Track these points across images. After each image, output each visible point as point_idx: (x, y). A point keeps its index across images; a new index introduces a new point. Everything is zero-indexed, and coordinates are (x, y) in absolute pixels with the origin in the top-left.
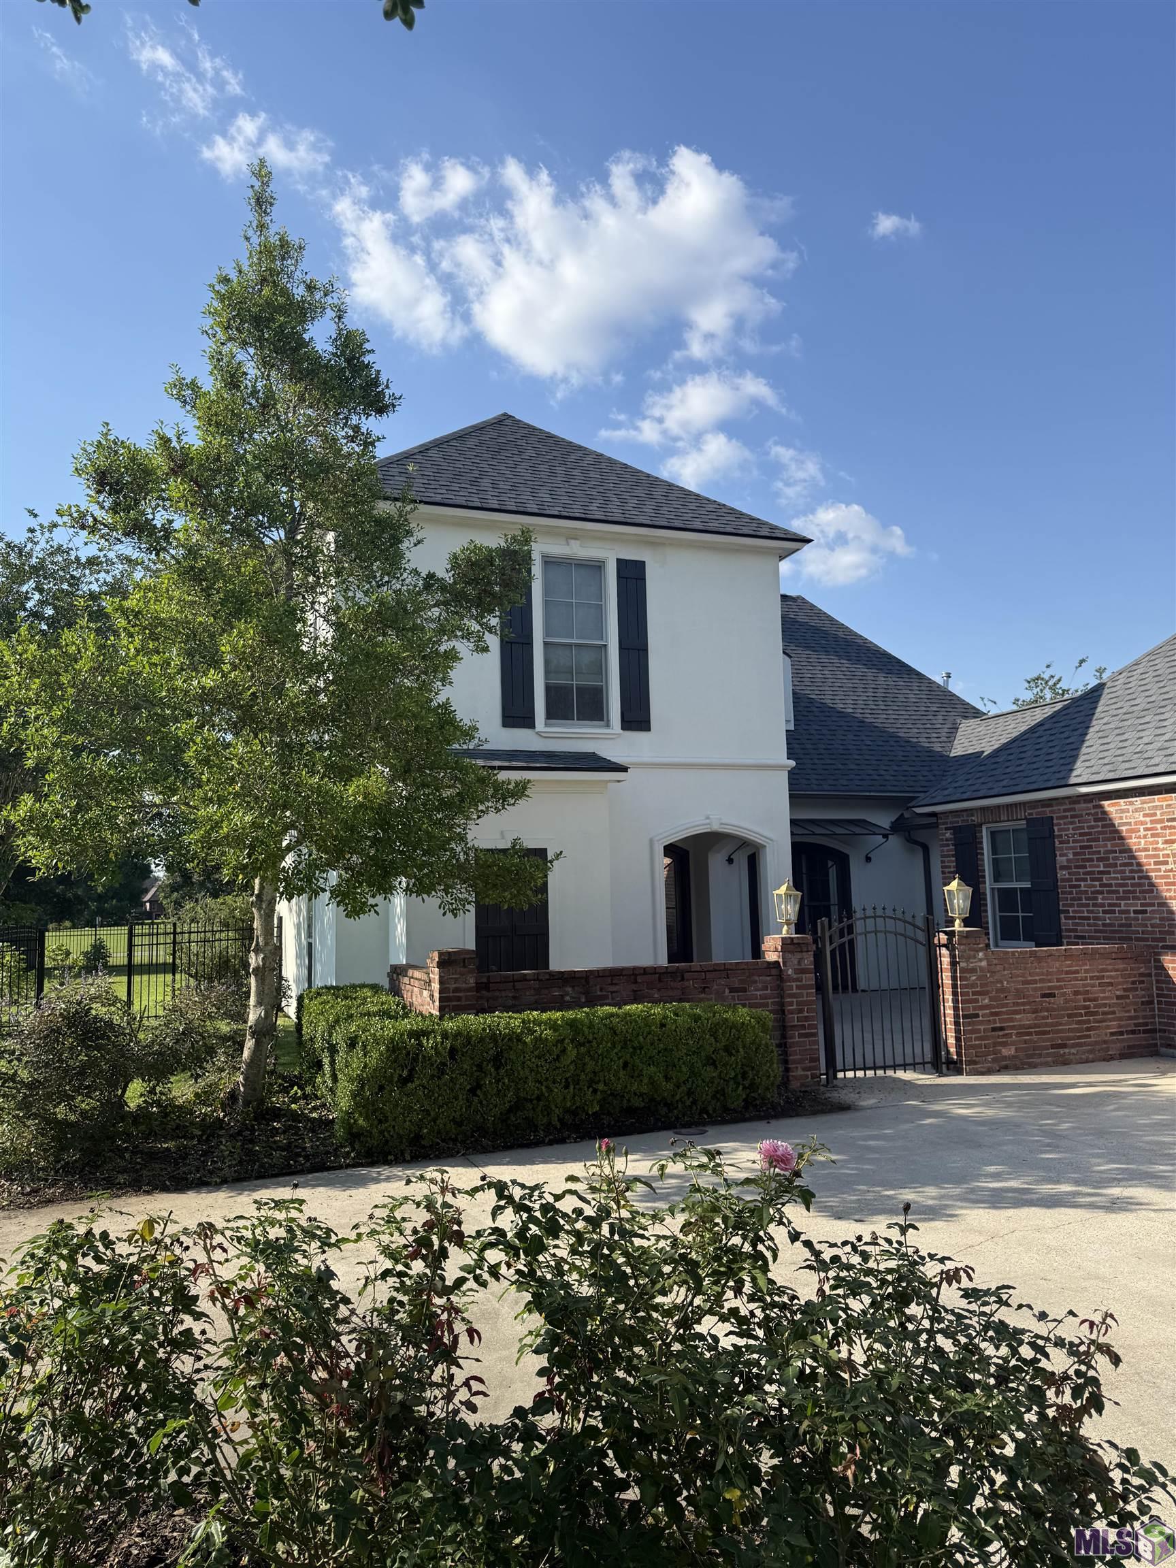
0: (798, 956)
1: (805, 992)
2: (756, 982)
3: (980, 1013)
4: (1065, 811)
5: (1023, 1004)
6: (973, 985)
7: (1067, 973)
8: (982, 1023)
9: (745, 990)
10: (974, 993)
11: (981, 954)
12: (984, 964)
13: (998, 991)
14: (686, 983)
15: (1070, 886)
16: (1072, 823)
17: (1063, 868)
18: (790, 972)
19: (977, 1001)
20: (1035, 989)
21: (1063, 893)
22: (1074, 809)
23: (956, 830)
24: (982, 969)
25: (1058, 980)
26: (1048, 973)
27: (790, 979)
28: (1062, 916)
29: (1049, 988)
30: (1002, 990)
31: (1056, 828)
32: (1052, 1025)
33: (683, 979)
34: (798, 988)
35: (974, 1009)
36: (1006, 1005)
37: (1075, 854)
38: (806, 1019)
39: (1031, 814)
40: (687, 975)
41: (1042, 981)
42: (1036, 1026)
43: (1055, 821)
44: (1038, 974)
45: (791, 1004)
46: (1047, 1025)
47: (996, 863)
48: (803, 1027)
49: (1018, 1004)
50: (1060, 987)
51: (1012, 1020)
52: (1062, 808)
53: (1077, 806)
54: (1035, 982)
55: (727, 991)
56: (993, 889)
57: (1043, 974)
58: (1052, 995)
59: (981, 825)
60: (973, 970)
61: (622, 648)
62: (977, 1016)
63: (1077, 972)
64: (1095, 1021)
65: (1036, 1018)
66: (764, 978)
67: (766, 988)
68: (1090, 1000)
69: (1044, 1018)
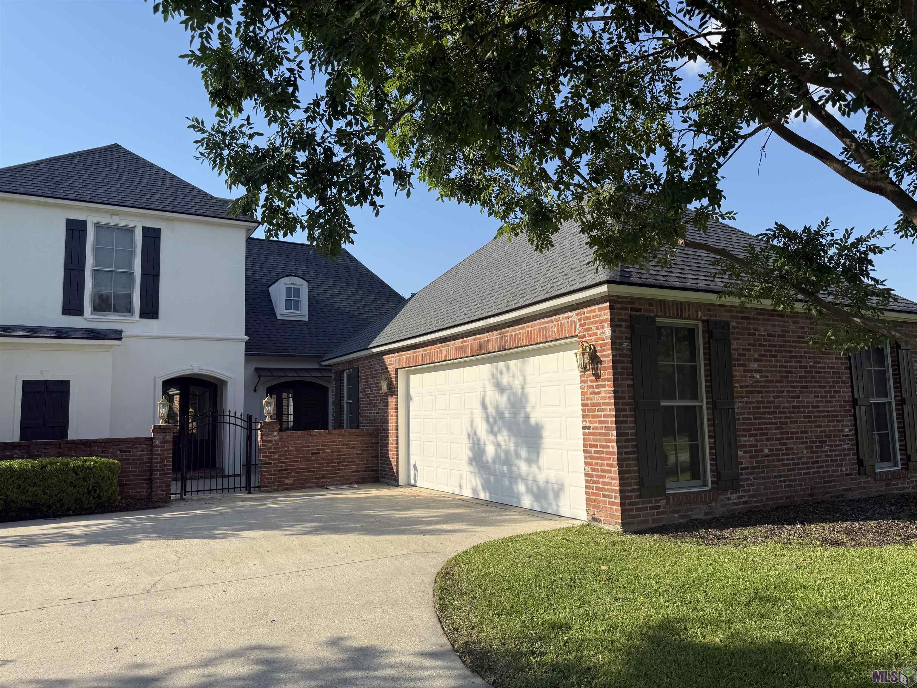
0: (164, 434)
1: (166, 452)
2: (137, 448)
3: (273, 462)
5: (300, 457)
6: (269, 449)
7: (328, 442)
8: (273, 467)
9: (130, 452)
10: (269, 453)
11: (276, 433)
12: (277, 438)
13: (286, 451)
15: (362, 401)
16: (363, 370)
18: (157, 443)
19: (271, 456)
20: (308, 450)
21: (360, 404)
22: (364, 363)
23: (336, 373)
24: (275, 441)
26: (317, 442)
27: (157, 446)
29: (317, 450)
30: (288, 451)
31: (359, 372)
32: (317, 468)
34: (161, 450)
35: (269, 460)
36: (290, 458)
37: (364, 385)
39: (354, 365)
40: (92, 444)
41: (312, 446)
42: (306, 468)
43: (360, 369)
44: (310, 443)
45: (157, 458)
46: (313, 468)
48: (163, 470)
49: (297, 458)
50: (324, 449)
51: (292, 465)
52: (361, 363)
54: (309, 447)
55: (118, 452)
56: (347, 403)
57: (313, 443)
58: (318, 453)
59: (344, 371)
60: (270, 441)
61: (143, 274)
63: (334, 442)
64: (343, 466)
65: (307, 464)
66: (142, 446)
67: (143, 451)
68: (341, 455)
69: (312, 464)
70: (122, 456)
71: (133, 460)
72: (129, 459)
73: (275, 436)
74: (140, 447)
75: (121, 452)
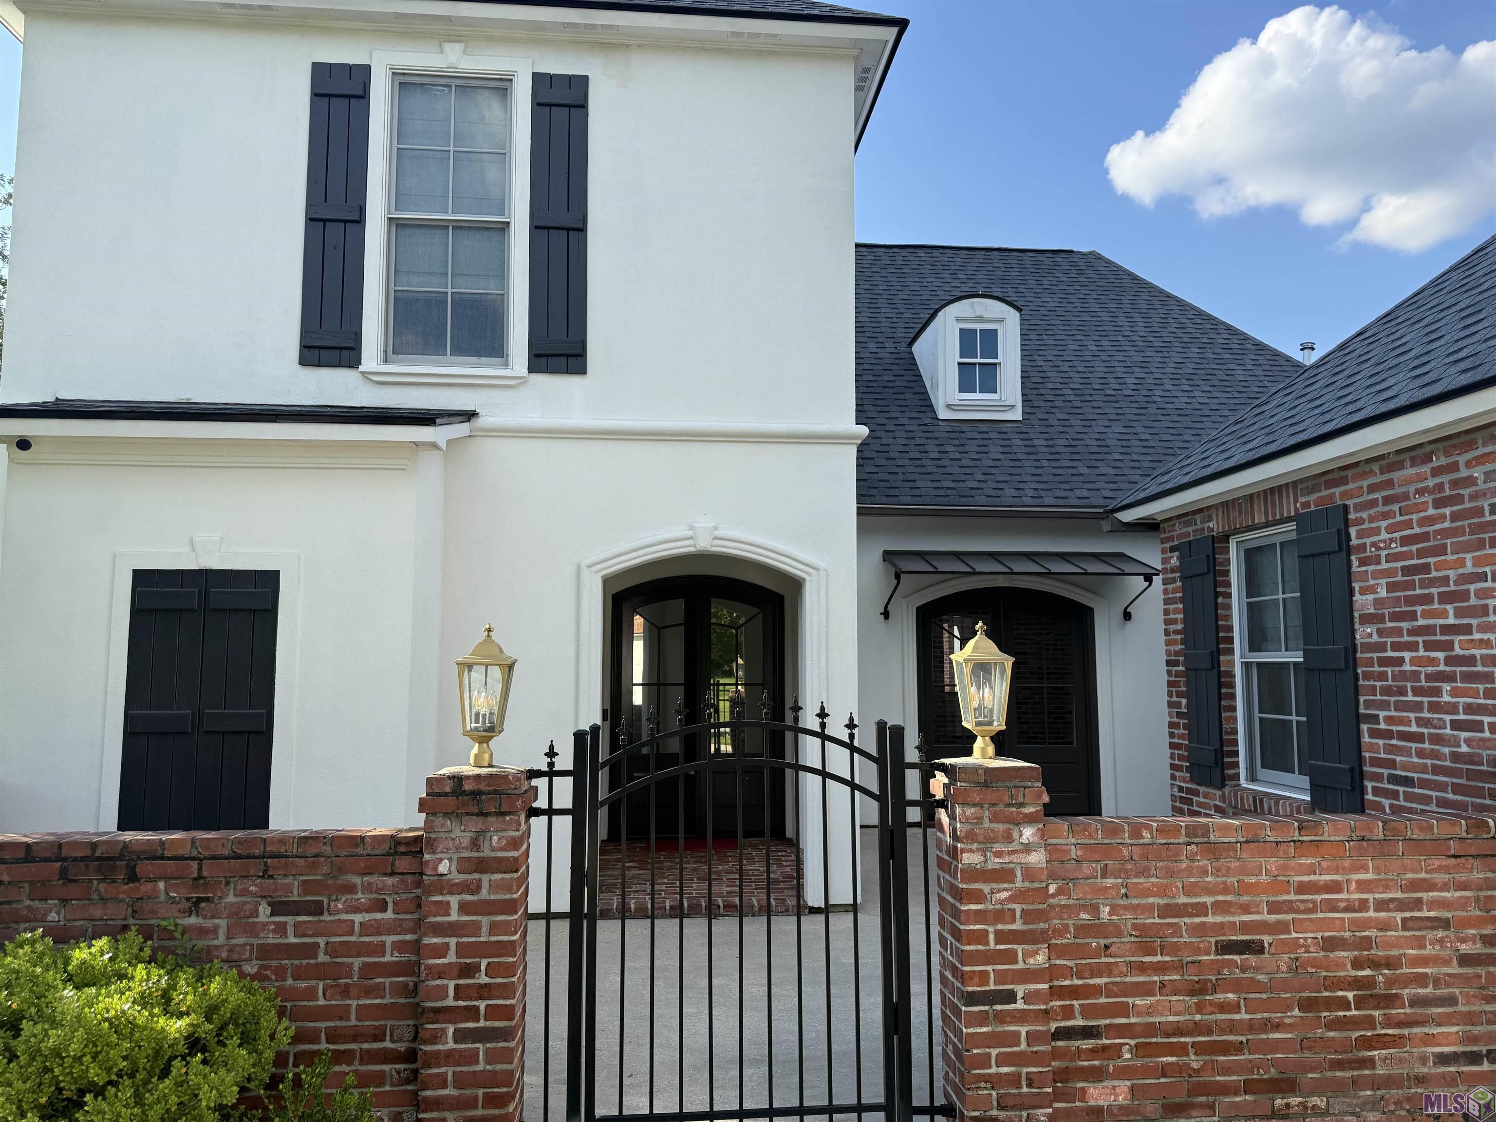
0: (475, 824)
1: (485, 921)
2: (351, 889)
3: (1020, 990)
4: (1372, 489)
5: (1160, 968)
6: (999, 916)
7: (1302, 888)
8: (1022, 1017)
9: (317, 909)
10: (1001, 937)
11: (1028, 833)
12: (1037, 858)
13: (1082, 930)
14: (145, 888)
15: (1383, 662)
16: (1385, 516)
17: (1367, 619)
18: (443, 868)
19: (1011, 957)
20: (1201, 930)
21: (1368, 676)
22: (1390, 484)
23: (1186, 549)
24: (1029, 873)
25: (1274, 908)
26: (1244, 888)
27: (443, 885)
28: (1364, 727)
29: (1246, 927)
30: (1097, 929)
31: (1353, 531)
32: (1250, 1027)
33: (133, 877)
34: (464, 908)
35: (1001, 977)
36: (1108, 970)
37: (1391, 587)
38: (484, 991)
39: (1306, 505)
40: (144, 868)
41: (1220, 907)
42: (1197, 1028)
43: (1352, 516)
44: (1209, 890)
45: (442, 951)
46: (1233, 1027)
47: (1254, 612)
48: (472, 1013)
49: (1142, 968)
50: (1282, 927)
51: (1123, 1010)
52: (1365, 483)
53: (1397, 476)
54: (1201, 910)
55: (264, 910)
56: (1247, 666)
57: (1226, 890)
58: (1256, 948)
59: (1226, 538)
60: (1003, 875)
61: (536, 228)
62: (1011, 997)
63: (1335, 887)
64: (1389, 1022)
65: (1199, 1008)
66: (374, 879)
67: (382, 906)
68: (1375, 964)
69: (1224, 1007)
70: (281, 929)
71: (332, 950)
72: (311, 950)
73: (1027, 849)
74: (368, 888)
75: (278, 908)
